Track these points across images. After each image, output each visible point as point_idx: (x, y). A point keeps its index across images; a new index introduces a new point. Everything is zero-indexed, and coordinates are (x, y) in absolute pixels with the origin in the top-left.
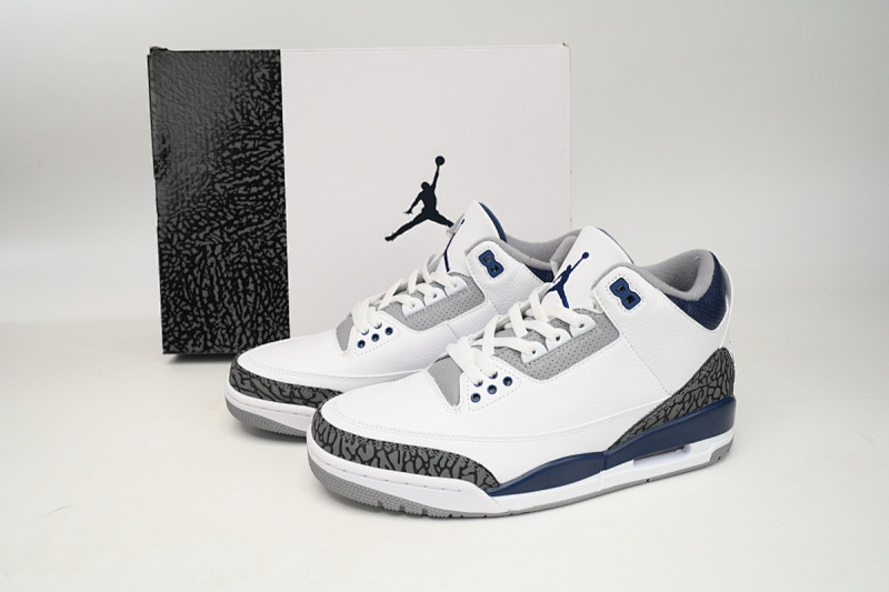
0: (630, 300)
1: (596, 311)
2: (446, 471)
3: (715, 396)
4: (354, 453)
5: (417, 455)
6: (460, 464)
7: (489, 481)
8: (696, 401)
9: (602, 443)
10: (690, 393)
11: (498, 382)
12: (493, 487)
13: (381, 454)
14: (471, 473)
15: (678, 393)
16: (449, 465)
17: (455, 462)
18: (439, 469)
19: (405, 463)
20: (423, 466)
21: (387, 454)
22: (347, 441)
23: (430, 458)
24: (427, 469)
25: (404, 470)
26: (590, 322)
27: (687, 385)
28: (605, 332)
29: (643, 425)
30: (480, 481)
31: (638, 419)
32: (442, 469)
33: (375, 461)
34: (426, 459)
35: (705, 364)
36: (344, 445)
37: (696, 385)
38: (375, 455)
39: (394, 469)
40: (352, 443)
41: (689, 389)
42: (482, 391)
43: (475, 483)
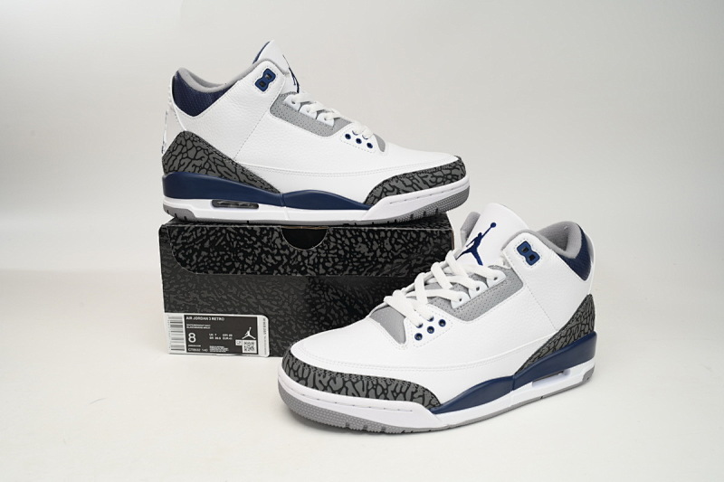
0: (532, 258)
1: (506, 267)
2: (401, 395)
4: (326, 385)
5: (378, 384)
6: (412, 389)
11: (435, 324)
12: (436, 407)
13: (349, 385)
14: (420, 396)
15: (563, 329)
16: (403, 390)
17: (408, 388)
18: (395, 394)
19: (368, 391)
20: (383, 392)
21: (353, 384)
22: (319, 375)
23: (388, 385)
24: (386, 394)
25: (367, 396)
26: (501, 276)
27: (569, 323)
28: (512, 283)
29: (538, 355)
30: (426, 403)
31: (535, 350)
32: (398, 394)
33: (344, 390)
34: (385, 387)
36: (317, 378)
38: (344, 386)
39: (359, 396)
40: (324, 377)
42: (423, 331)
43: (423, 404)
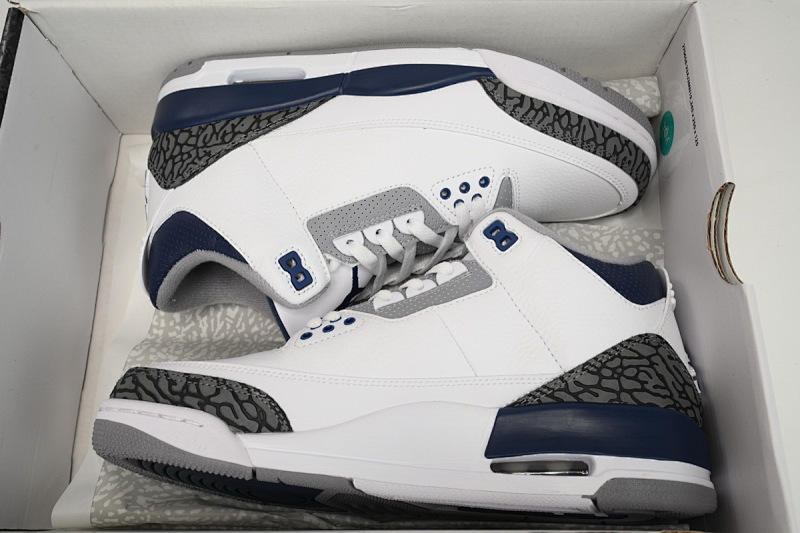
3: (187, 134)
7: (491, 87)
8: (214, 132)
9: (343, 105)
10: (224, 142)
35: (198, 172)
37: (214, 151)
41: (225, 147)
